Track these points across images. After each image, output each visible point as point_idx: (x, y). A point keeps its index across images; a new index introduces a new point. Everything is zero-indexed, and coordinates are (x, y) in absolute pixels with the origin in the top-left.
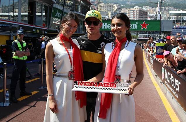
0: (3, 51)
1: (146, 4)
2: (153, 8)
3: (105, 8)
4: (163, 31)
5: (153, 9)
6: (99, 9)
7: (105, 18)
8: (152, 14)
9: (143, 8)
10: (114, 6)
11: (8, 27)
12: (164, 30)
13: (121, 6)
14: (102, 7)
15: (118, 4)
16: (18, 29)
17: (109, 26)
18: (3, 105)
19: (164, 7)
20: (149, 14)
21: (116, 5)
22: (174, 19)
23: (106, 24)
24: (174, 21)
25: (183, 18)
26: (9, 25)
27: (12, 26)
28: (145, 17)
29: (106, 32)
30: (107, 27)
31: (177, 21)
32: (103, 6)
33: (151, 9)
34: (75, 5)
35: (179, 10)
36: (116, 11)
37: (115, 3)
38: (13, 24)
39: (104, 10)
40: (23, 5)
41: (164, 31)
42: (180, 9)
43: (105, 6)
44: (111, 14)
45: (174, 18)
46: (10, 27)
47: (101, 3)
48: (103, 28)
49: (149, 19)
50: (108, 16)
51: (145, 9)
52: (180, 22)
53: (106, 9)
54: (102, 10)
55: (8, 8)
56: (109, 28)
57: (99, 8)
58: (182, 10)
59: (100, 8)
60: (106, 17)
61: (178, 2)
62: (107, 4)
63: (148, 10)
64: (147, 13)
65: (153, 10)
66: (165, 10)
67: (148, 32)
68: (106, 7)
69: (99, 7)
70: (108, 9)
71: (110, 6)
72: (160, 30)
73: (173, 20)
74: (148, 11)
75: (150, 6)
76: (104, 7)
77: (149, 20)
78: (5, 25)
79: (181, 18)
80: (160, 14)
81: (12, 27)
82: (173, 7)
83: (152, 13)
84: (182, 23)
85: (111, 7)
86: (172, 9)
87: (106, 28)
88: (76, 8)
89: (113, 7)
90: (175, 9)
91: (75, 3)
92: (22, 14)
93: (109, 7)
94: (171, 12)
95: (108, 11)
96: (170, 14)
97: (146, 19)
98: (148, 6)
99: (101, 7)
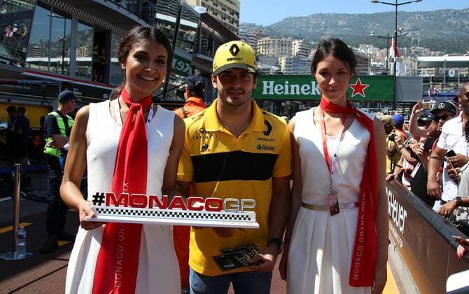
0: (35, 142)
1: (367, 39)
2: (381, 48)
3: (273, 47)
4: (400, 101)
5: (382, 51)
6: (258, 50)
7: (269, 70)
8: (380, 63)
9: (359, 49)
10: (293, 43)
11: (39, 86)
12: (402, 98)
13: (309, 44)
14: (266, 45)
15: (302, 39)
16: (60, 90)
17: (279, 87)
18: (13, 256)
19: (408, 47)
20: (373, 63)
21: (297, 42)
22: (428, 75)
23: (272, 83)
24: (426, 80)
25: (447, 72)
26: (41, 82)
27: (46, 83)
28: (364, 70)
29: (272, 103)
30: (274, 92)
31: (436, 80)
32: (269, 44)
33: (378, 52)
34: (201, 40)
35: (441, 55)
36: (298, 54)
37: (296, 38)
38: (49, 80)
39: (271, 51)
40: (87, 41)
41: (404, 101)
42: (443, 53)
43: (274, 44)
44: (286, 63)
45: (426, 73)
46: (42, 86)
47: (264, 36)
48: (265, 92)
49: (371, 74)
50: (280, 67)
51: (362, 51)
52: (441, 81)
53: (276, 49)
54: (267, 53)
55: (55, 46)
56: (278, 93)
57: (259, 48)
58: (447, 55)
59: (261, 49)
60: (273, 67)
61: (439, 37)
62: (277, 40)
63: (371, 53)
64: (367, 60)
65: (382, 54)
66: (409, 53)
67: (368, 104)
68: (276, 46)
69: (260, 45)
70: (279, 50)
71: (284, 43)
72: (395, 99)
73: (424, 76)
74: (370, 55)
75: (376, 46)
76: (271, 45)
77: (372, 76)
78: (33, 82)
79: (444, 72)
80: (393, 61)
81: (48, 86)
82: (428, 48)
83: (378, 61)
84: (445, 83)
85: (286, 45)
86: (425, 52)
87: (271, 93)
88: (202, 47)
89: (290, 46)
90: (433, 53)
91: (201, 35)
92: (79, 59)
93: (282, 45)
94: (420, 59)
95: (280, 55)
96: (419, 63)
97: (364, 73)
98: (369, 44)
99: (264, 46)
